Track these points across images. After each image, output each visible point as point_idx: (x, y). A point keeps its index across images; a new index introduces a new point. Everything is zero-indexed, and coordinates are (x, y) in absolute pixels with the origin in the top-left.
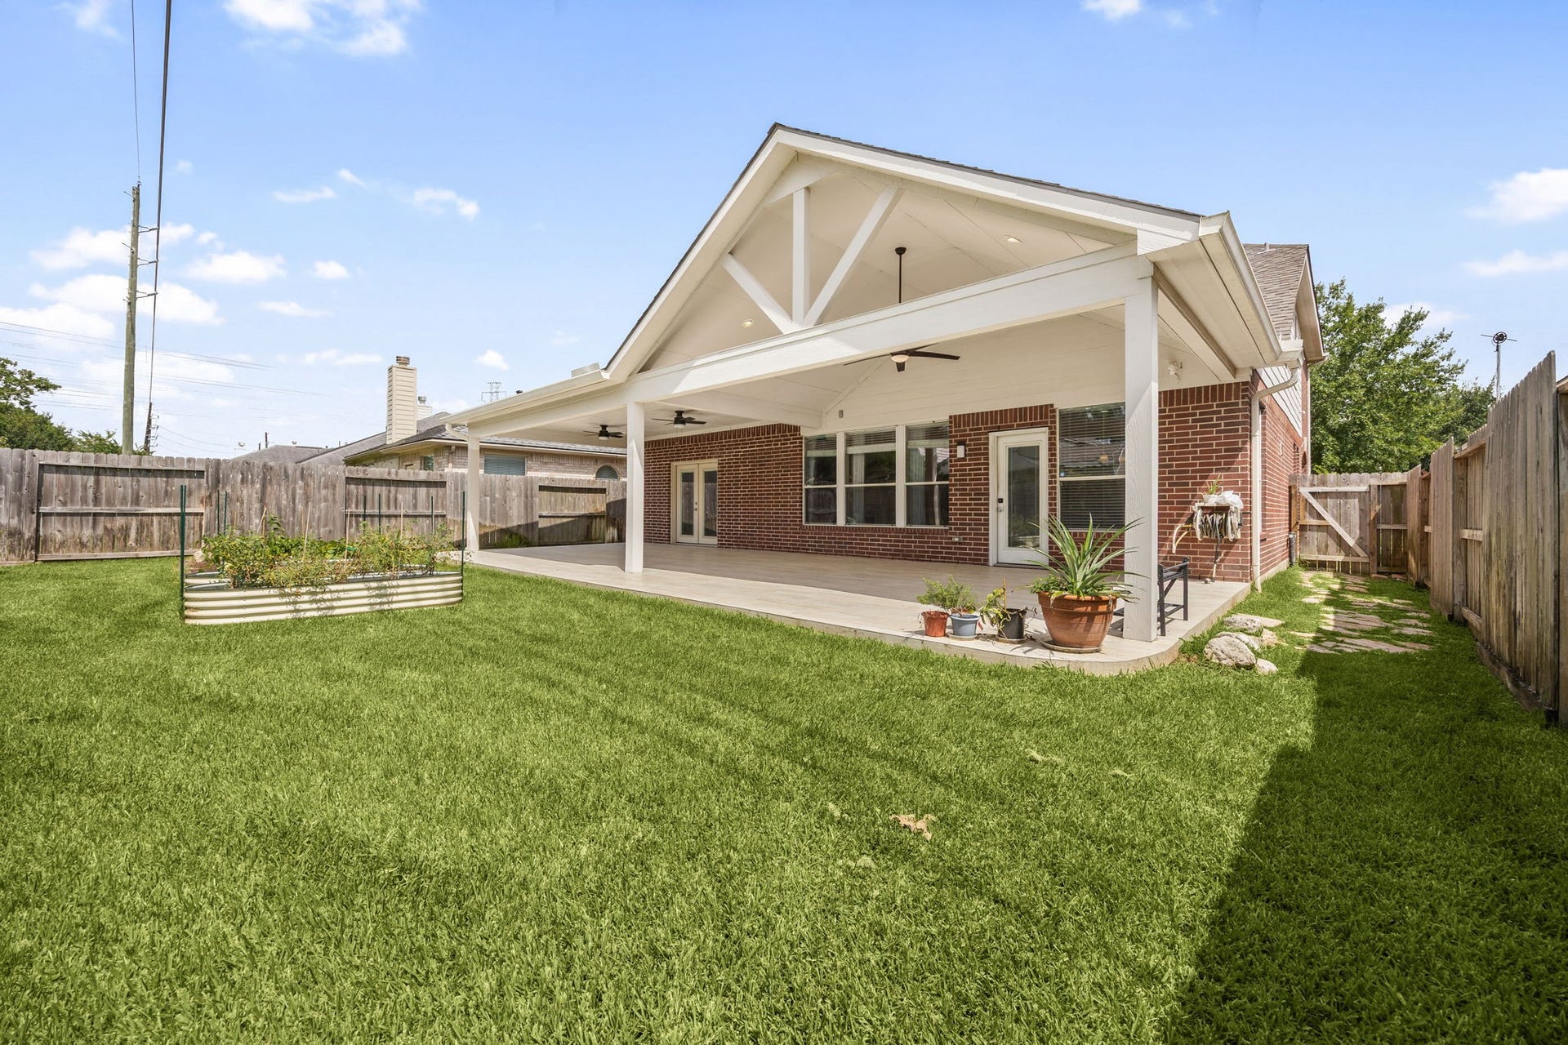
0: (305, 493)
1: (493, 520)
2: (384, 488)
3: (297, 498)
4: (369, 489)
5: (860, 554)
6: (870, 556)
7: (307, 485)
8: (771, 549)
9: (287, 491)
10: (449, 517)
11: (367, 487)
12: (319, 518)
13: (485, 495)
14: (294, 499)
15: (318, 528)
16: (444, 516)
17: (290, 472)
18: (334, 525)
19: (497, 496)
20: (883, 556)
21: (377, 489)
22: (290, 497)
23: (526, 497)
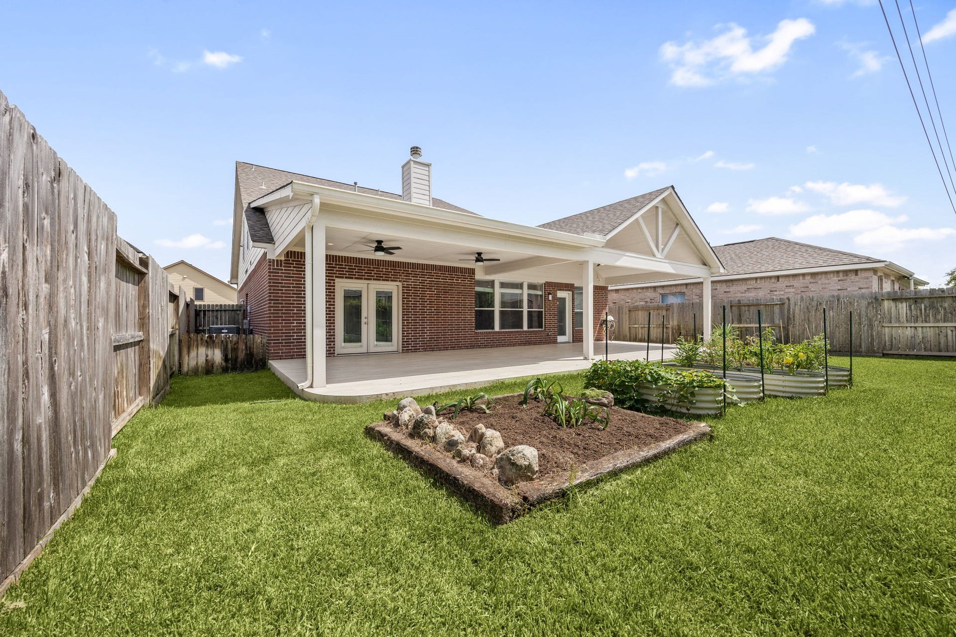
5: (509, 345)
6: (514, 345)
8: (453, 348)
20: (520, 345)
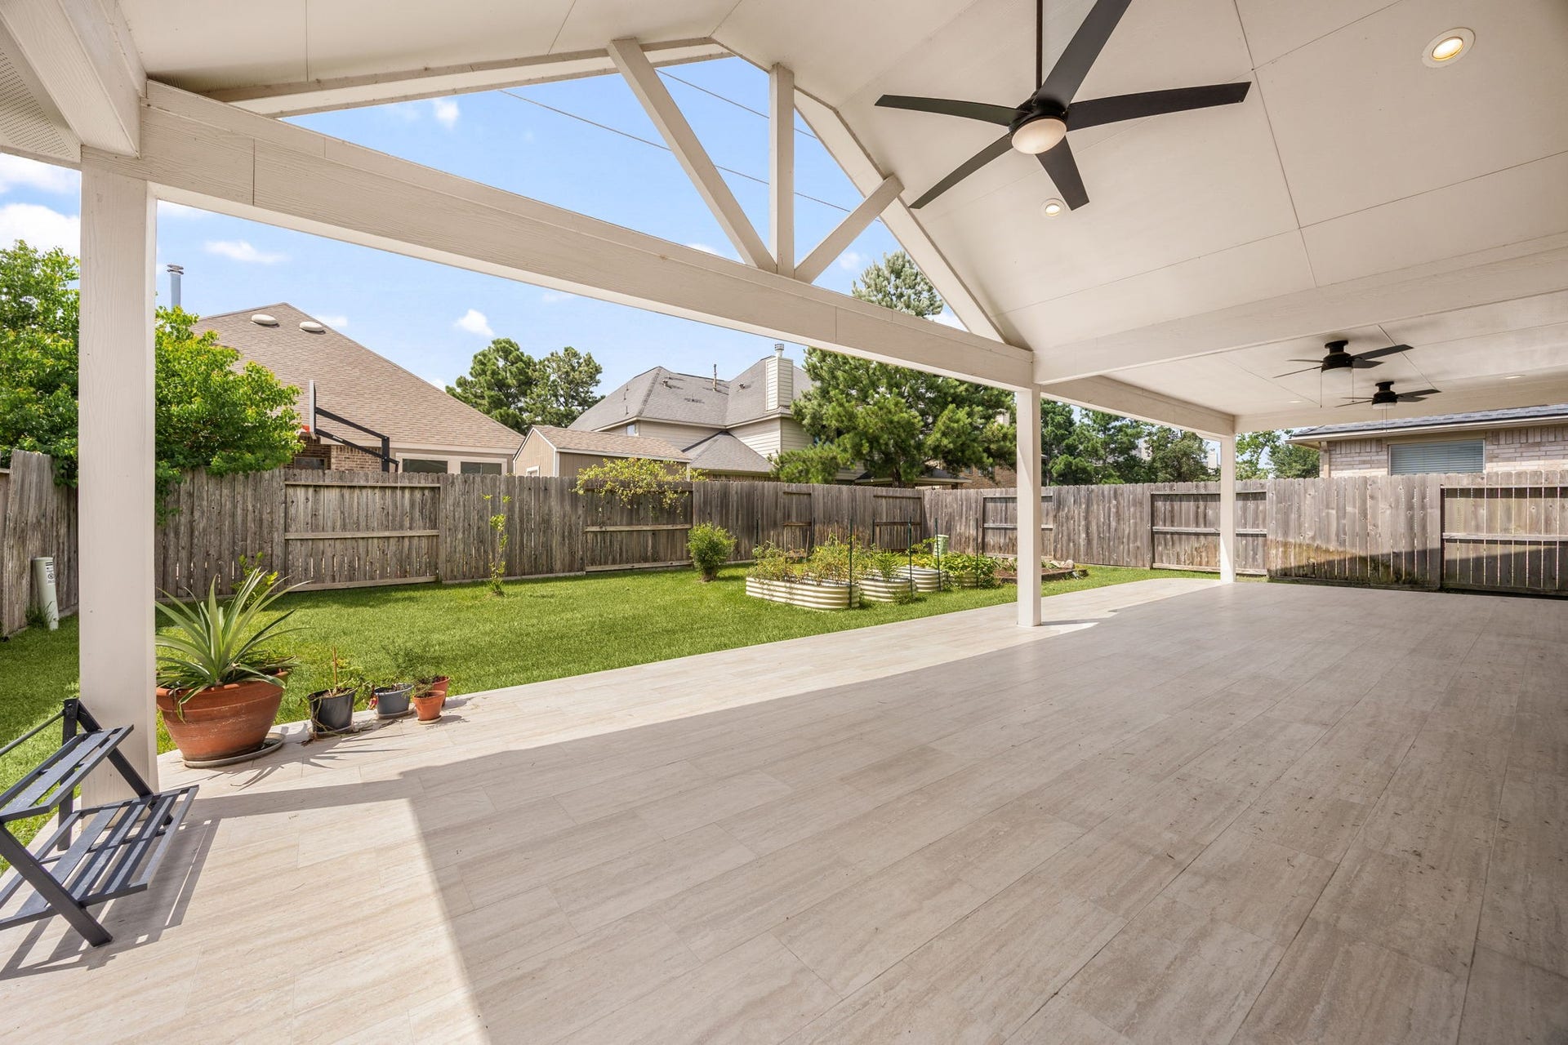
0: (1117, 512)
1: (1342, 543)
2: (1192, 503)
3: (1112, 515)
4: (1176, 505)
7: (1118, 503)
9: (1104, 510)
10: (1270, 537)
11: (1175, 503)
12: (1129, 534)
13: (1328, 507)
14: (1109, 516)
15: (1128, 544)
16: (1265, 536)
17: (1106, 493)
18: (1142, 542)
19: (1349, 509)
21: (1184, 504)
22: (1106, 514)
23: (1410, 507)
